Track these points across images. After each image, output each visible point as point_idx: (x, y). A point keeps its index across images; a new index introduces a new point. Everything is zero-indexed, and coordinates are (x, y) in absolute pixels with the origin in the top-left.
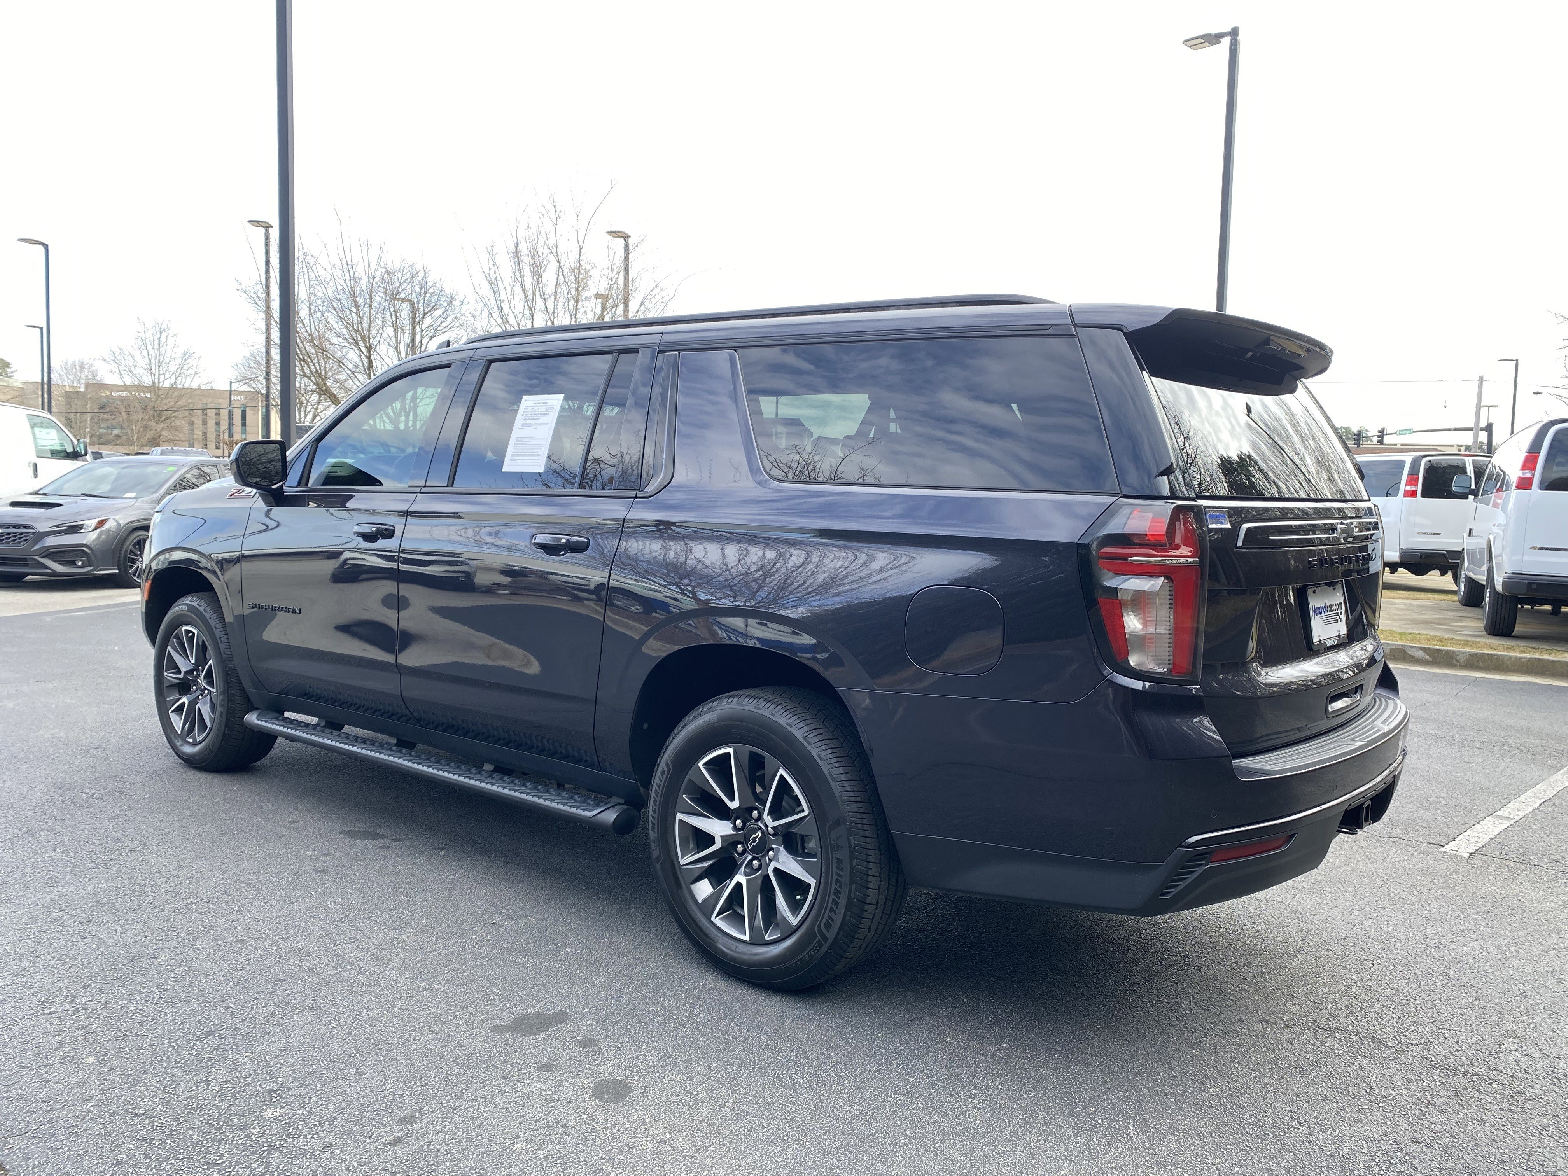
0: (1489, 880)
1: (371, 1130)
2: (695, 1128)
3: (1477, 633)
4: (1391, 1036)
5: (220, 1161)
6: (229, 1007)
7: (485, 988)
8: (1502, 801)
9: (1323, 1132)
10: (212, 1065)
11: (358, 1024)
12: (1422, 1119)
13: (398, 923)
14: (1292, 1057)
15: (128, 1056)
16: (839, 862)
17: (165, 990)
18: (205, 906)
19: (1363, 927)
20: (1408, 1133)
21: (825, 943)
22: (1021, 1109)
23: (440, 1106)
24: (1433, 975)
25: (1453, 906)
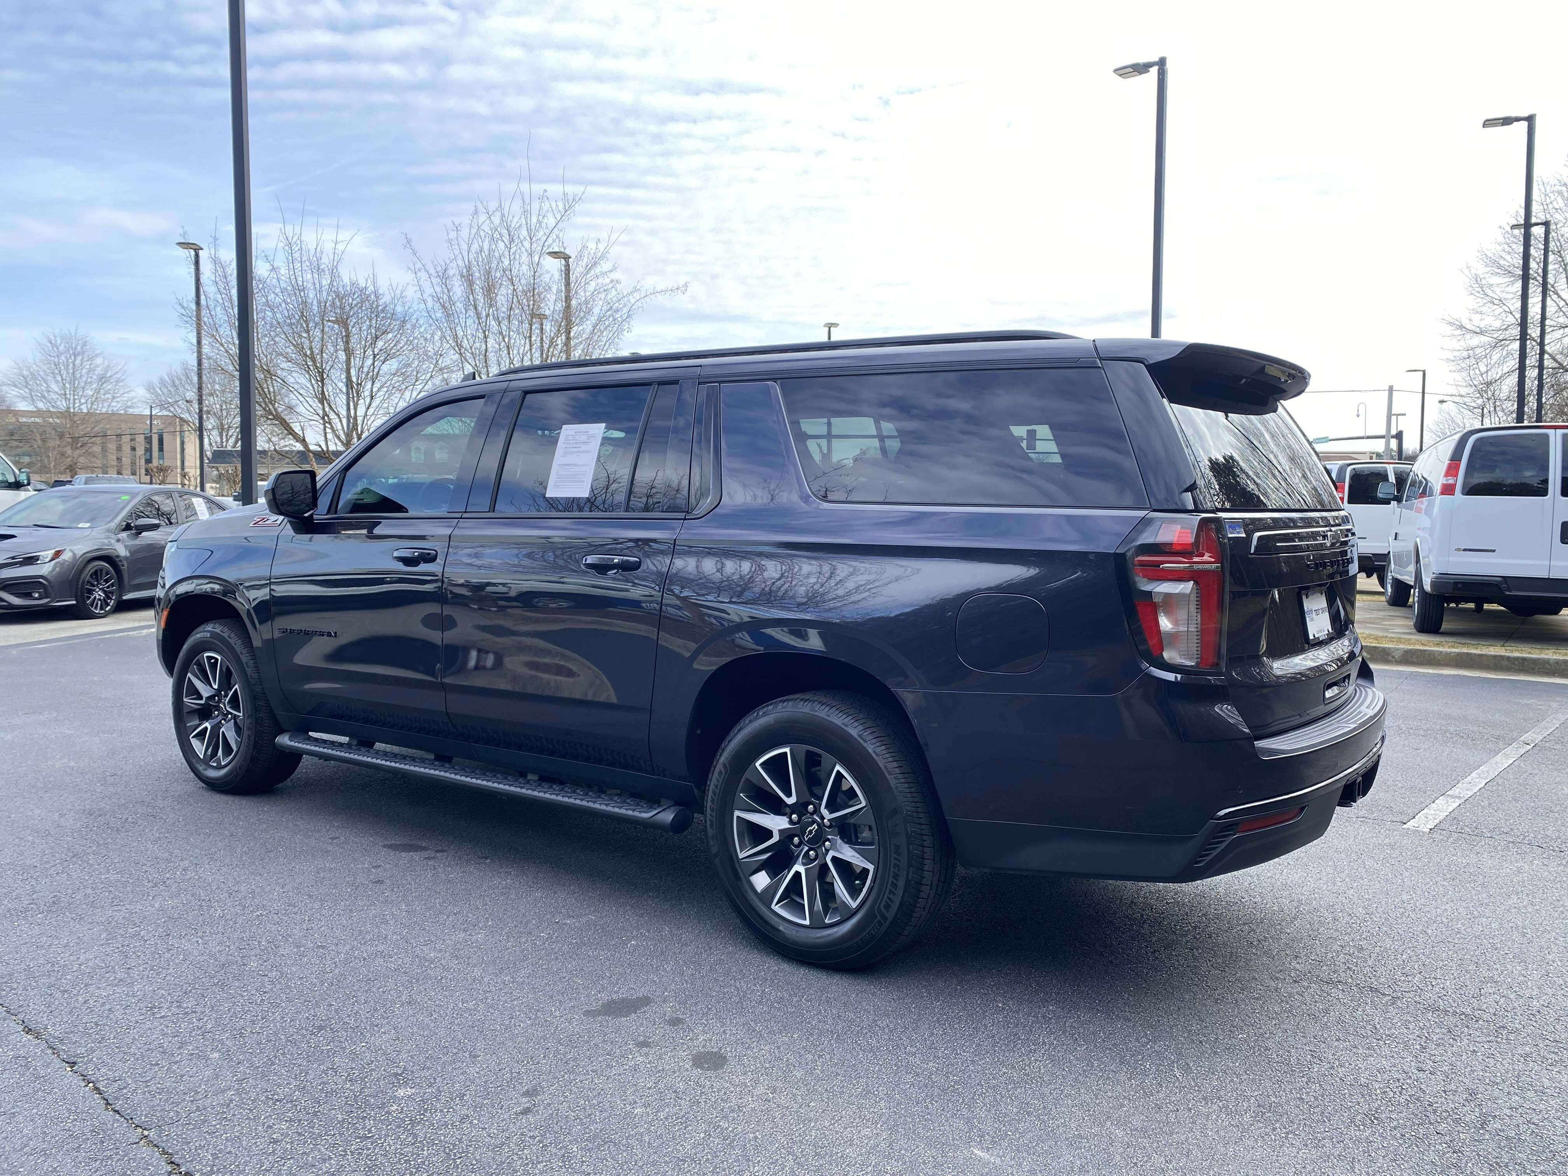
0: (1450, 851)
1: (500, 1102)
2: (794, 1088)
3: (1408, 631)
4: (1386, 986)
5: (370, 1135)
6: (331, 1005)
7: (567, 978)
8: (1452, 783)
9: (1341, 1066)
10: (333, 1054)
11: (457, 1014)
12: (1423, 1052)
13: (466, 926)
14: (1304, 1007)
15: (250, 1051)
16: (897, 847)
17: (265, 993)
18: (276, 917)
19: (1346, 895)
20: (1413, 1064)
21: (885, 922)
22: (1077, 1059)
23: (557, 1080)
24: (1414, 934)
25: (1423, 875)
